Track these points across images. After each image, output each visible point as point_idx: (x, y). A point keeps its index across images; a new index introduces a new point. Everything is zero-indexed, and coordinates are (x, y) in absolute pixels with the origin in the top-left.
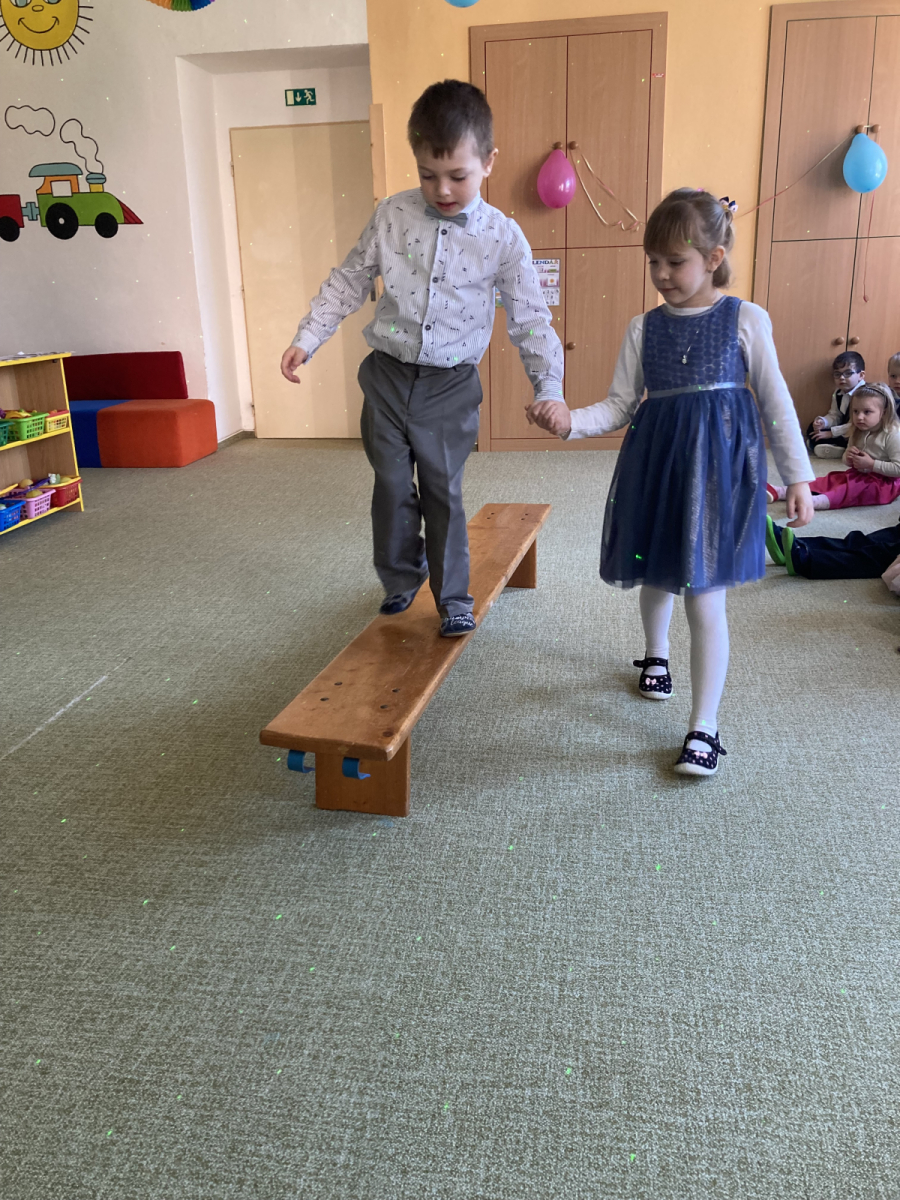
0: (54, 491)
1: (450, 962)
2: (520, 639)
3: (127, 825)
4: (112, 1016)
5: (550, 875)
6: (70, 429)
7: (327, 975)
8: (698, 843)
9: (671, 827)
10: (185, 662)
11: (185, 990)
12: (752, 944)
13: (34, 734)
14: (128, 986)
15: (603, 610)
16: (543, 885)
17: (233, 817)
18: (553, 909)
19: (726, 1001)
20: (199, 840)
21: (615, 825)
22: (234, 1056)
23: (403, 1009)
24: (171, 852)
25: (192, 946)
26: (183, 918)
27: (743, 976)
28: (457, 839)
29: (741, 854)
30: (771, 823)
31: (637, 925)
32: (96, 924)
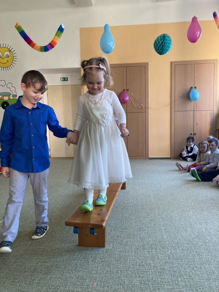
2: (126, 201)
5: (148, 262)
8: (188, 252)
9: (179, 247)
12: (212, 280)
15: (146, 194)
16: (147, 265)
17: (53, 248)
18: (152, 272)
21: (163, 247)
24: (36, 259)
25: (44, 287)
26: (41, 278)
27: (212, 289)
28: (119, 253)
29: (200, 254)
30: (206, 246)
31: (177, 275)
32: (14, 281)
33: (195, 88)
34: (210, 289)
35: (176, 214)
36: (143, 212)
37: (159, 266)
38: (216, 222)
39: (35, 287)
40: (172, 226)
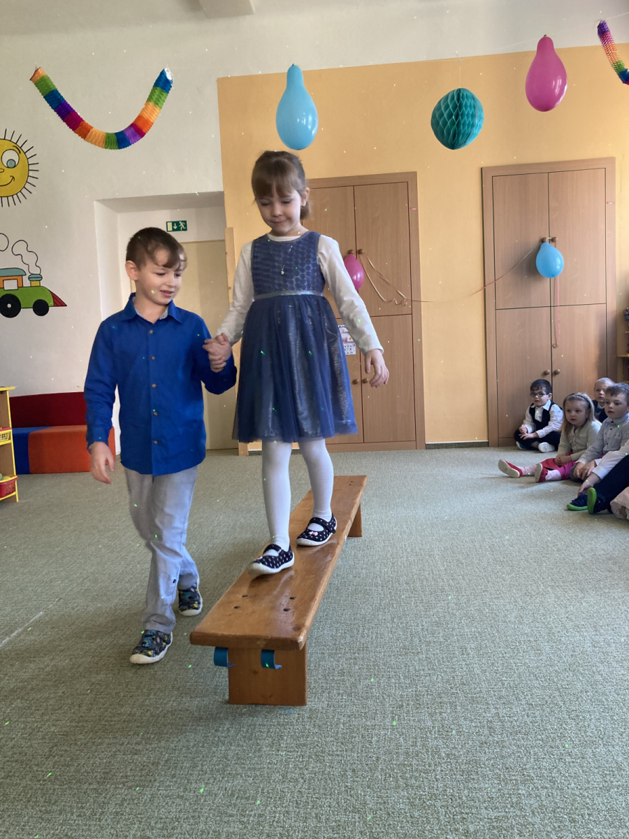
1: (365, 823)
2: (364, 571)
5: (431, 743)
6: (11, 441)
9: (518, 699)
10: (105, 599)
12: (616, 790)
15: (420, 549)
16: (427, 750)
17: (158, 712)
18: (442, 771)
21: (473, 700)
24: (108, 744)
25: (135, 824)
26: (124, 800)
27: (617, 816)
28: (348, 719)
29: (581, 717)
30: (596, 692)
31: (515, 780)
32: (46, 810)
33: (553, 240)
34: (610, 816)
35: (509, 603)
36: (412, 601)
37: (464, 754)
38: (622, 624)
39: (108, 825)
40: (498, 640)
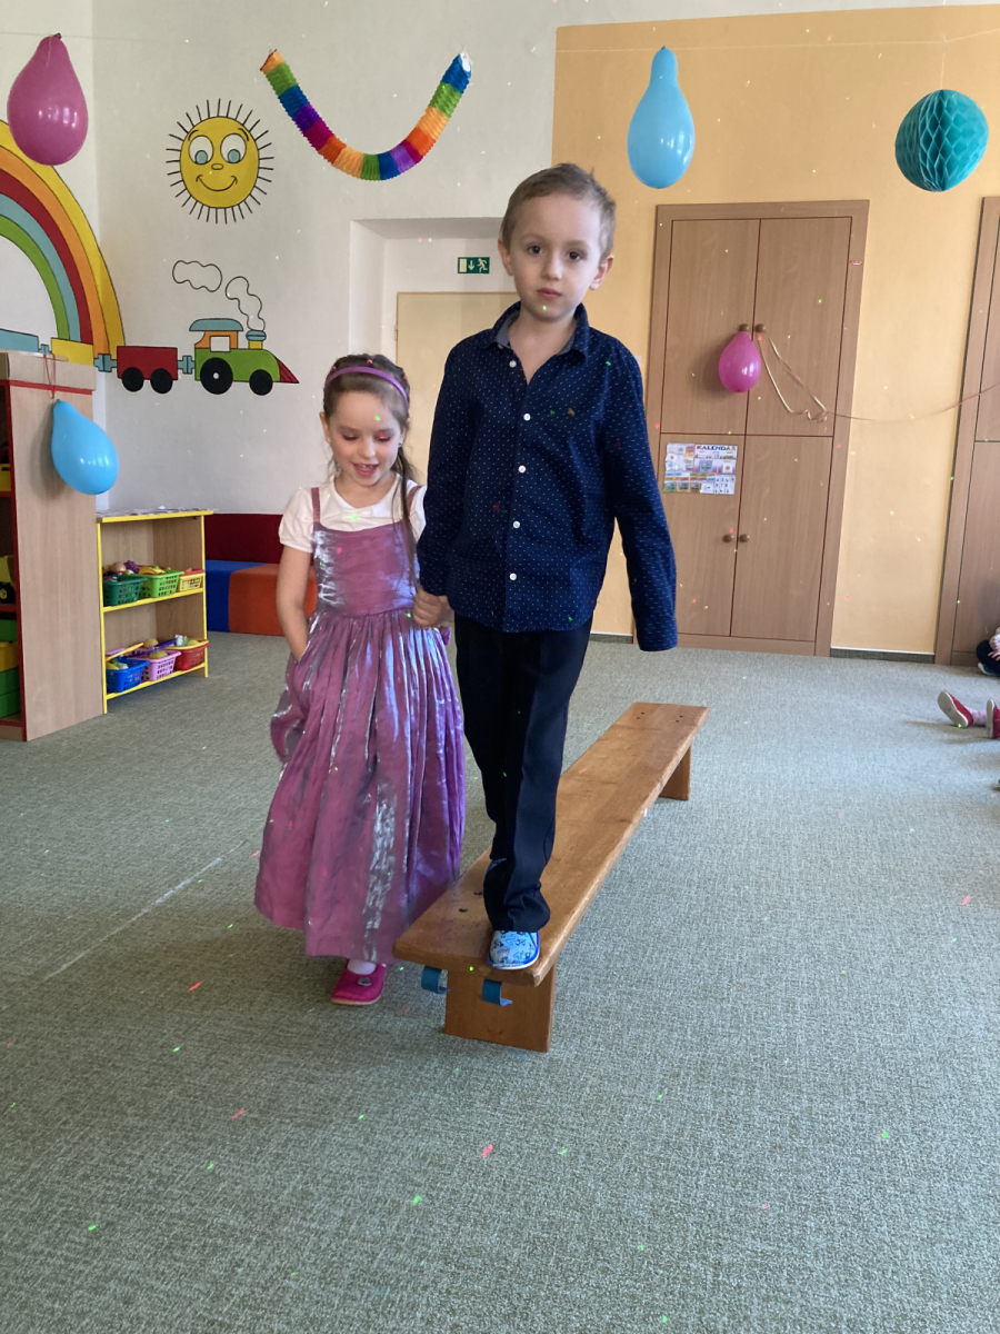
0: (179, 654)
1: (587, 1226)
2: (677, 858)
3: (234, 1027)
4: (204, 1246)
5: (704, 1134)
6: (204, 590)
7: (445, 1224)
8: (878, 1114)
9: (846, 1091)
11: (286, 1224)
12: (943, 1245)
13: (140, 915)
14: (223, 1213)
15: (772, 833)
16: (695, 1145)
18: (708, 1175)
19: (911, 1310)
20: (311, 1052)
21: (781, 1083)
22: (338, 1309)
23: (531, 1276)
25: (297, 1173)
27: (932, 1282)
28: (599, 1081)
29: (929, 1134)
30: (966, 1100)
31: (806, 1205)
32: (193, 1136)
34: (922, 1280)
35: (880, 940)
37: (745, 1158)
39: (265, 1168)
